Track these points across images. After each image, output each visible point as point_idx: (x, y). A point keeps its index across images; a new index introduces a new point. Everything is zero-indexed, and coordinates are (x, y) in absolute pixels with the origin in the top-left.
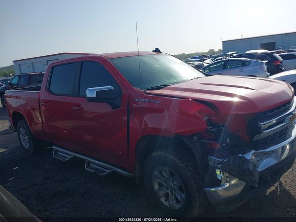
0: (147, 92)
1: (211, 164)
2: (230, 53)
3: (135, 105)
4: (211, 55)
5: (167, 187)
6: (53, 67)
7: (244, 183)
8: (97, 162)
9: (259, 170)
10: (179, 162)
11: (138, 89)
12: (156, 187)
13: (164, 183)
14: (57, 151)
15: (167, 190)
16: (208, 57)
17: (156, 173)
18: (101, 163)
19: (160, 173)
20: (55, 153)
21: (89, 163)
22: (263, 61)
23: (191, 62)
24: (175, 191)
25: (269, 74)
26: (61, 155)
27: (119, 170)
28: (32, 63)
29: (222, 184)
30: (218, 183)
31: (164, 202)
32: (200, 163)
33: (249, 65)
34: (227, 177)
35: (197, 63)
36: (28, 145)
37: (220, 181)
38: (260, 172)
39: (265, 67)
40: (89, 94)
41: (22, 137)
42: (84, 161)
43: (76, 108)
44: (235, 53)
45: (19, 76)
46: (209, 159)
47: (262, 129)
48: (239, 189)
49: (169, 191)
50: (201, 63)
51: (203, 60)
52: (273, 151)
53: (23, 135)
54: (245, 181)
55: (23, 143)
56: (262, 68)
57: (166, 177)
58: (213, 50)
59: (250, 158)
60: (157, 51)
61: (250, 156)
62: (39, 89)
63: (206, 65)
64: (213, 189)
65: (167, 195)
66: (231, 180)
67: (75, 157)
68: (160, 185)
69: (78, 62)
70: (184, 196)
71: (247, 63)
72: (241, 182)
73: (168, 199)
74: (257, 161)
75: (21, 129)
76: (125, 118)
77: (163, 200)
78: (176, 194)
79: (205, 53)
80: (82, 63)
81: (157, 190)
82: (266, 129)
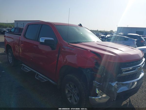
0: (69, 44)
1: (94, 85)
2: (120, 33)
3: (63, 50)
4: (111, 33)
5: (71, 93)
6: (29, 25)
7: (109, 97)
8: (41, 75)
9: (118, 92)
10: (79, 81)
11: (66, 42)
12: (67, 92)
13: (70, 91)
14: (24, 67)
15: (72, 94)
16: (109, 34)
17: (67, 85)
18: (43, 76)
19: (70, 85)
20: (23, 68)
21: (38, 75)
22: (135, 40)
23: (100, 35)
24: (75, 95)
25: (137, 46)
26: (25, 69)
27: (51, 81)
28: (23, 23)
29: (98, 96)
30: (96, 95)
31: (69, 101)
32: (89, 83)
33: (127, 40)
34: (101, 93)
35: (102, 35)
36: (11, 61)
37: (97, 94)
38: (118, 93)
39: (136, 43)
40: (41, 40)
41: (9, 57)
42: (35, 73)
43: (35, 47)
44: (123, 34)
45: (15, 28)
46: (93, 82)
47: (122, 71)
48: (106, 100)
49: (72, 95)
50: (105, 36)
51: (106, 35)
52: (127, 84)
53: (10, 56)
54: (110, 96)
55: (9, 60)
56: (134, 43)
57: (72, 87)
58: (112, 31)
59: (114, 85)
60: (80, 25)
61: (114, 84)
62: (20, 35)
63: (106, 37)
64: (94, 98)
65: (71, 97)
66: (103, 94)
67: (31, 71)
68: (69, 91)
69: (40, 24)
70: (78, 98)
71: (127, 39)
72: (108, 96)
73: (71, 99)
74: (118, 87)
75: (9, 53)
76: (57, 55)
77: (69, 99)
78: (75, 97)
79: (108, 32)
80: (42, 25)
81: (67, 93)
82: (125, 72)
